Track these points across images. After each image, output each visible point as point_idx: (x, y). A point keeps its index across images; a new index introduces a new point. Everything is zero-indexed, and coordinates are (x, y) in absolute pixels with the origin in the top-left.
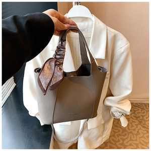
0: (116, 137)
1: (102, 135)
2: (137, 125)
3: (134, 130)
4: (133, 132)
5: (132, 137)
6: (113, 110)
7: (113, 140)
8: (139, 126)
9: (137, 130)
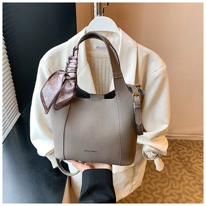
0: (153, 184)
1: (132, 181)
2: (180, 169)
3: (177, 175)
4: (175, 178)
5: (174, 184)
6: (145, 149)
7: (148, 188)
8: (184, 171)
9: (180, 175)
